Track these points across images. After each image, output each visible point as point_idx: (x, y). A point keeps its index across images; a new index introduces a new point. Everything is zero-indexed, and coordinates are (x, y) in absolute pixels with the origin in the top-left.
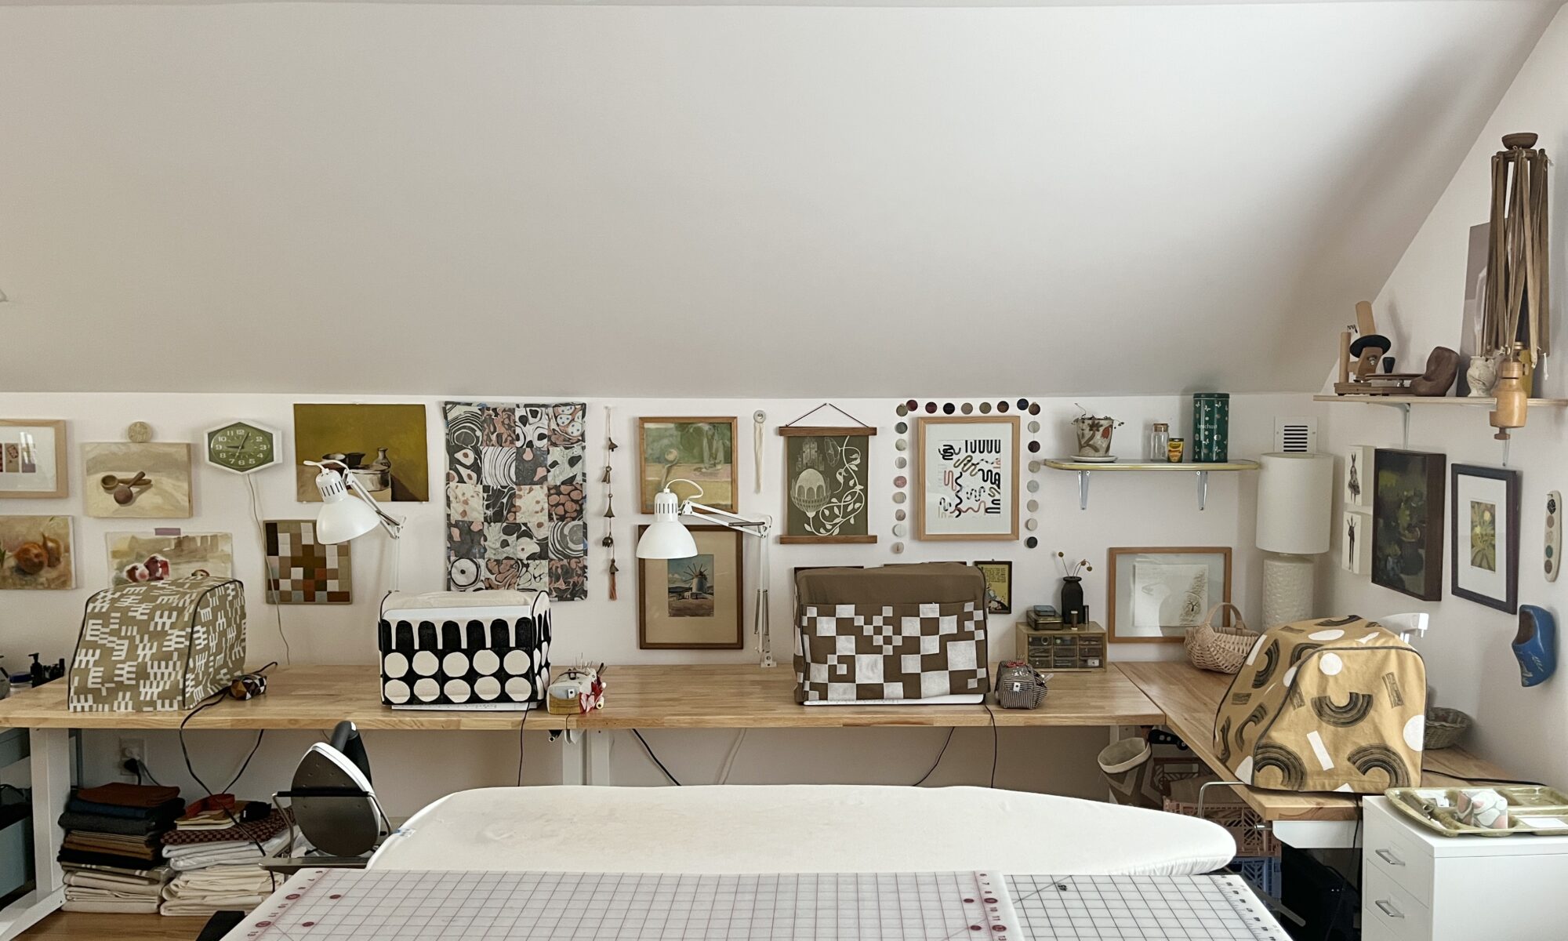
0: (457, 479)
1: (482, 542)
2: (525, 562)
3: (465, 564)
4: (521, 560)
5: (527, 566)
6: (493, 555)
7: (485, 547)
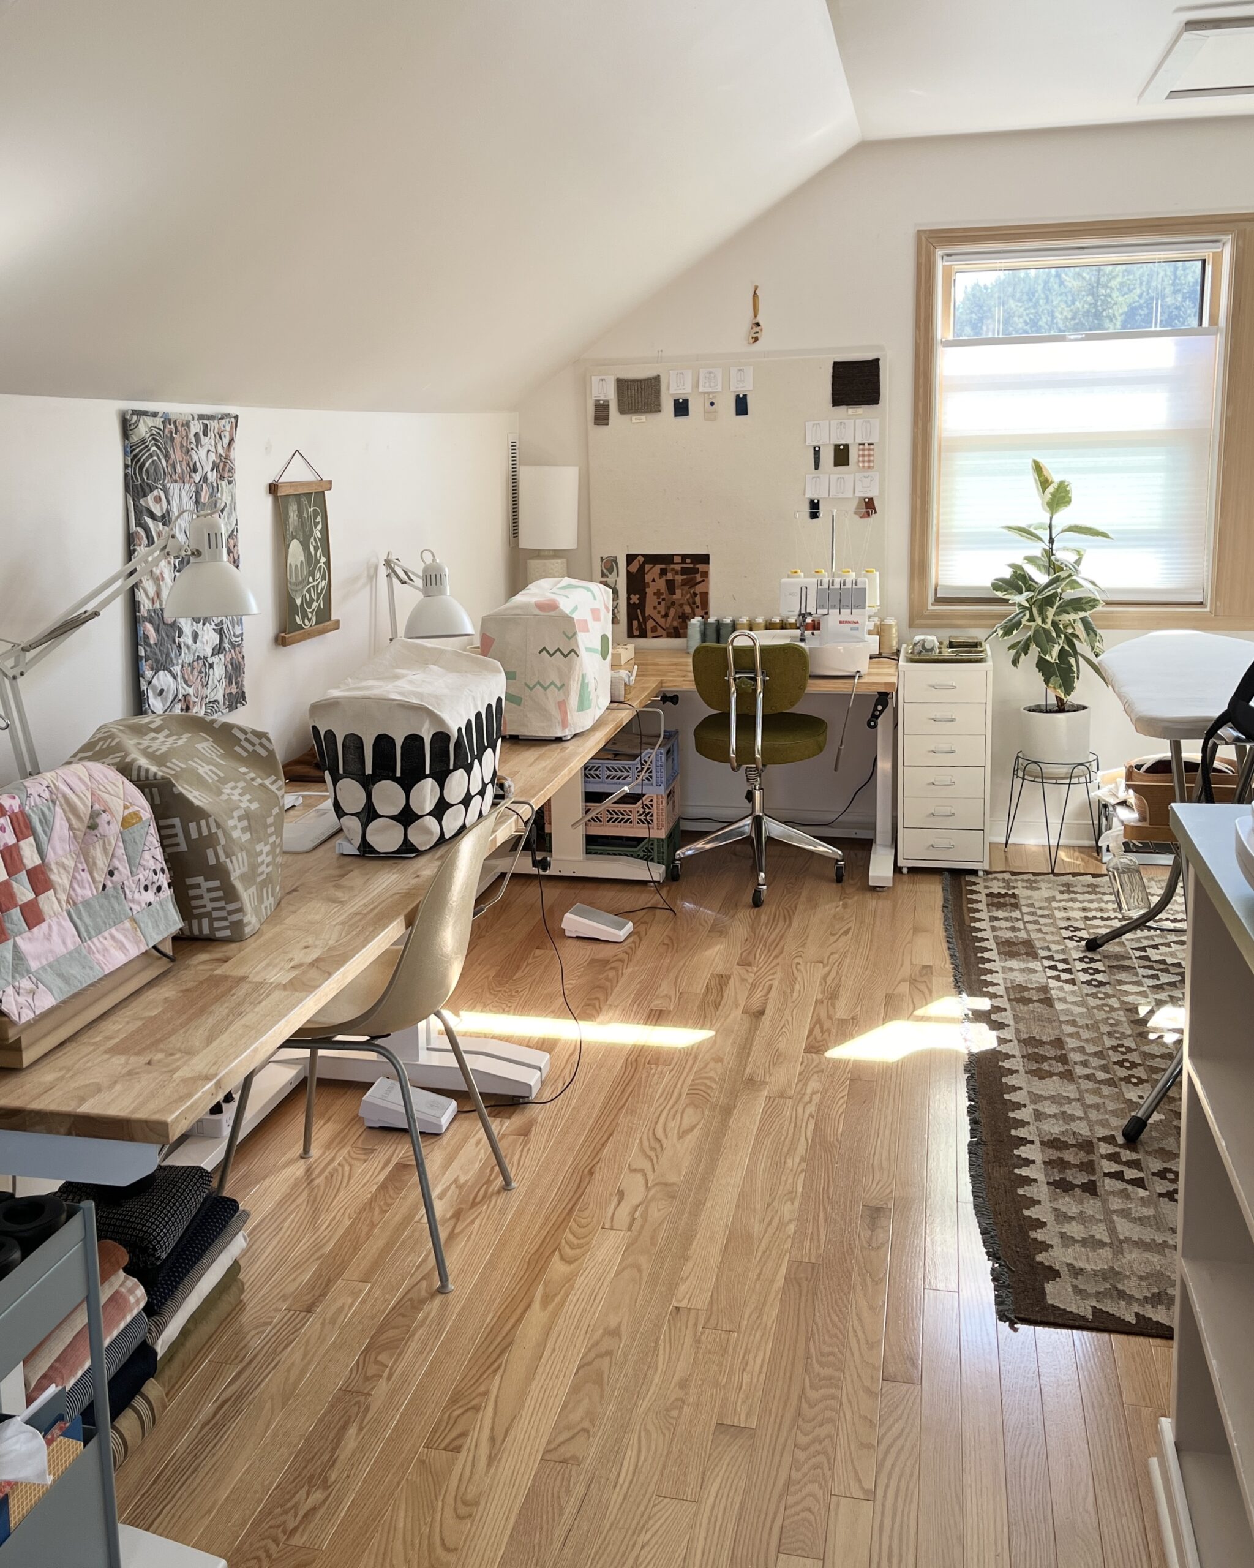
0: (145, 541)
1: (177, 640)
2: (210, 660)
3: (163, 679)
4: (206, 658)
5: (211, 666)
6: (186, 657)
7: (180, 647)
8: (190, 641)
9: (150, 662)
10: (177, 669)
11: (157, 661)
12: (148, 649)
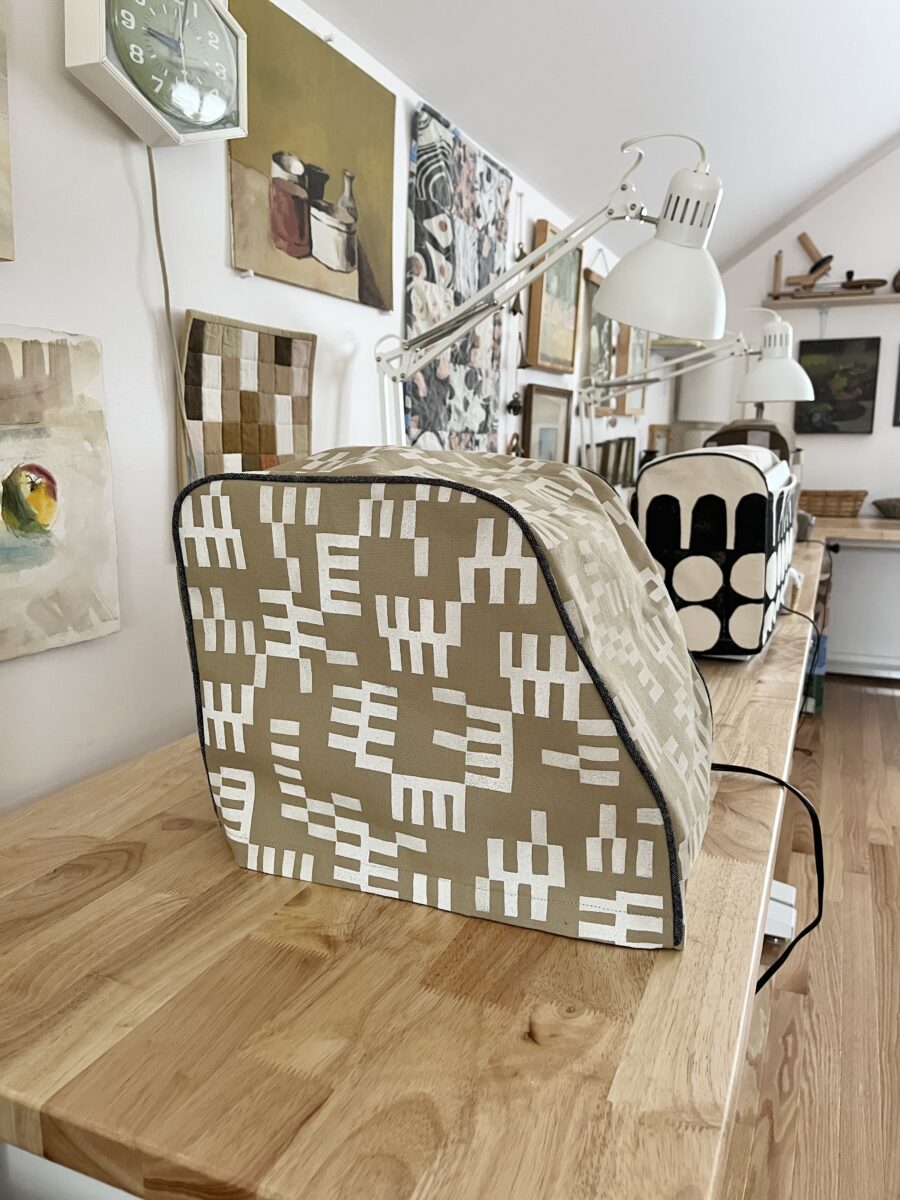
0: (424, 273)
3: (429, 442)
6: (455, 424)
7: (449, 410)
8: (461, 407)
9: (416, 417)
10: (444, 435)
11: (425, 418)
12: (416, 402)
